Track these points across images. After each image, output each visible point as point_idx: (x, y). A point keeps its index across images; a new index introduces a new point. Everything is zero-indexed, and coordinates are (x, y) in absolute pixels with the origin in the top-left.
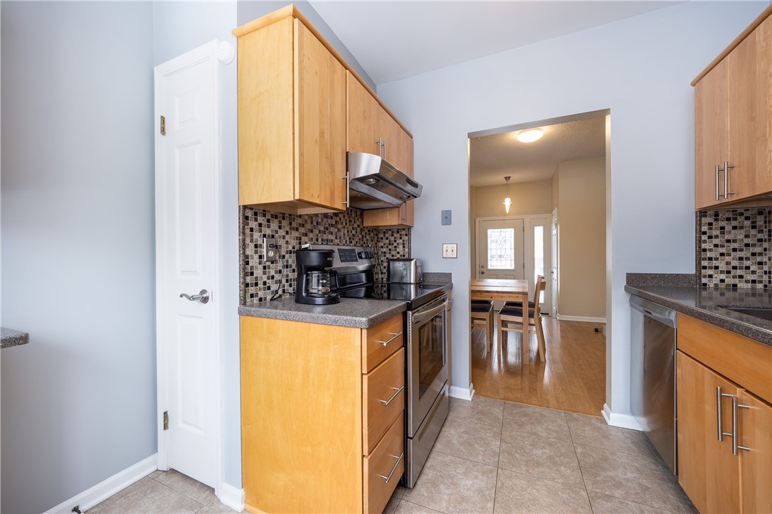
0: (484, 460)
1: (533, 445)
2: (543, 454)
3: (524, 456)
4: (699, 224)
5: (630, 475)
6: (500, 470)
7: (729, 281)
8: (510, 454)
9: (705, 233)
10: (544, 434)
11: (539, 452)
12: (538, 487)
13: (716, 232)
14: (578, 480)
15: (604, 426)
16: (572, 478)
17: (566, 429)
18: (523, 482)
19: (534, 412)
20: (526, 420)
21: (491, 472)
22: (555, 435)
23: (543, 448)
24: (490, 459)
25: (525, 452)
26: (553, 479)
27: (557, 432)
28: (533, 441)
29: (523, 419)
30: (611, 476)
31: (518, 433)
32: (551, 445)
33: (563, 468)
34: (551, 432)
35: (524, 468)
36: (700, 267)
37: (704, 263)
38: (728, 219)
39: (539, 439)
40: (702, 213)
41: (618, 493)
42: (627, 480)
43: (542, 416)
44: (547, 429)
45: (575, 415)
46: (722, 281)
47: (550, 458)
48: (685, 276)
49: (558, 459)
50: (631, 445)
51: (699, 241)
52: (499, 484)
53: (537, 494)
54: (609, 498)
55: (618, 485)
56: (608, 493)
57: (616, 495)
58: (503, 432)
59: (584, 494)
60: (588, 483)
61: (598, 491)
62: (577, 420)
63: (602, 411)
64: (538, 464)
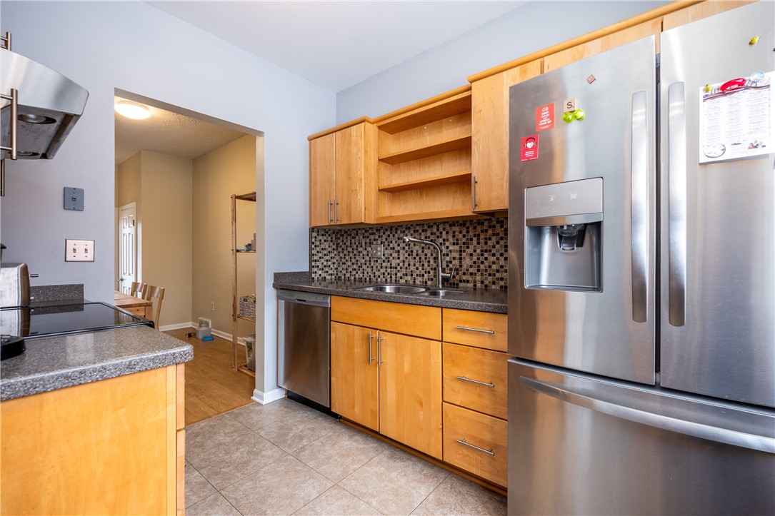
0: (200, 497)
1: (227, 453)
2: (241, 453)
3: (229, 466)
4: (311, 237)
5: (301, 428)
6: (222, 492)
7: (323, 275)
8: (216, 474)
9: (313, 243)
10: (228, 439)
11: (238, 454)
12: (262, 478)
13: (318, 243)
14: (280, 452)
15: (261, 407)
16: (275, 454)
17: (239, 425)
18: (249, 484)
19: (202, 428)
20: (202, 438)
21: (216, 499)
22: (236, 434)
23: (237, 449)
24: (204, 491)
25: (227, 463)
26: (266, 465)
27: (236, 431)
28: (225, 450)
29: (198, 439)
30: (293, 436)
31: (207, 453)
32: (240, 443)
33: (264, 453)
34: (231, 434)
35: (239, 474)
36: (311, 267)
37: (313, 264)
38: (323, 235)
39: (228, 446)
40: (312, 230)
41: (305, 442)
42: (302, 431)
43: (212, 427)
44: (225, 434)
45: (235, 411)
46: (320, 275)
47: (249, 452)
48: (305, 273)
49: (255, 449)
50: (286, 410)
51: (311, 249)
52: (233, 502)
53: (266, 483)
54: (303, 448)
55: (301, 438)
56: (300, 446)
57: (305, 444)
58: (191, 462)
59: (290, 457)
60: (286, 449)
61: (295, 449)
62: (241, 414)
63: (252, 398)
64: (246, 463)
